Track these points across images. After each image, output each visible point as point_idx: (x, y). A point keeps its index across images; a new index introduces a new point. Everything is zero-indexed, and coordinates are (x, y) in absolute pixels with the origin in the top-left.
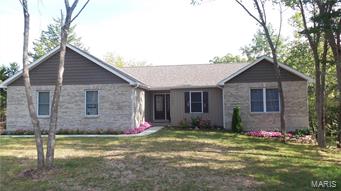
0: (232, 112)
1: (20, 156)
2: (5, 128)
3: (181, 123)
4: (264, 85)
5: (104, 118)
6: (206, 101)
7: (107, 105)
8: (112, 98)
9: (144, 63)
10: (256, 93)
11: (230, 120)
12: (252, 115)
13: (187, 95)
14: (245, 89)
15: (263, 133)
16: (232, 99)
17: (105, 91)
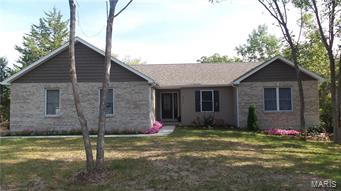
0: (247, 110)
1: (52, 159)
2: (9, 128)
3: (194, 122)
4: (277, 85)
5: (119, 118)
6: (217, 100)
7: (123, 104)
8: (128, 96)
9: (138, 61)
10: (269, 92)
11: (246, 118)
12: (266, 114)
13: (197, 93)
14: (259, 87)
15: (279, 131)
16: (246, 98)
17: (120, 89)
